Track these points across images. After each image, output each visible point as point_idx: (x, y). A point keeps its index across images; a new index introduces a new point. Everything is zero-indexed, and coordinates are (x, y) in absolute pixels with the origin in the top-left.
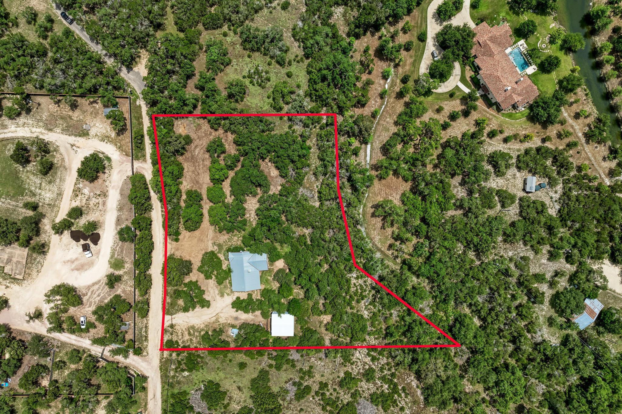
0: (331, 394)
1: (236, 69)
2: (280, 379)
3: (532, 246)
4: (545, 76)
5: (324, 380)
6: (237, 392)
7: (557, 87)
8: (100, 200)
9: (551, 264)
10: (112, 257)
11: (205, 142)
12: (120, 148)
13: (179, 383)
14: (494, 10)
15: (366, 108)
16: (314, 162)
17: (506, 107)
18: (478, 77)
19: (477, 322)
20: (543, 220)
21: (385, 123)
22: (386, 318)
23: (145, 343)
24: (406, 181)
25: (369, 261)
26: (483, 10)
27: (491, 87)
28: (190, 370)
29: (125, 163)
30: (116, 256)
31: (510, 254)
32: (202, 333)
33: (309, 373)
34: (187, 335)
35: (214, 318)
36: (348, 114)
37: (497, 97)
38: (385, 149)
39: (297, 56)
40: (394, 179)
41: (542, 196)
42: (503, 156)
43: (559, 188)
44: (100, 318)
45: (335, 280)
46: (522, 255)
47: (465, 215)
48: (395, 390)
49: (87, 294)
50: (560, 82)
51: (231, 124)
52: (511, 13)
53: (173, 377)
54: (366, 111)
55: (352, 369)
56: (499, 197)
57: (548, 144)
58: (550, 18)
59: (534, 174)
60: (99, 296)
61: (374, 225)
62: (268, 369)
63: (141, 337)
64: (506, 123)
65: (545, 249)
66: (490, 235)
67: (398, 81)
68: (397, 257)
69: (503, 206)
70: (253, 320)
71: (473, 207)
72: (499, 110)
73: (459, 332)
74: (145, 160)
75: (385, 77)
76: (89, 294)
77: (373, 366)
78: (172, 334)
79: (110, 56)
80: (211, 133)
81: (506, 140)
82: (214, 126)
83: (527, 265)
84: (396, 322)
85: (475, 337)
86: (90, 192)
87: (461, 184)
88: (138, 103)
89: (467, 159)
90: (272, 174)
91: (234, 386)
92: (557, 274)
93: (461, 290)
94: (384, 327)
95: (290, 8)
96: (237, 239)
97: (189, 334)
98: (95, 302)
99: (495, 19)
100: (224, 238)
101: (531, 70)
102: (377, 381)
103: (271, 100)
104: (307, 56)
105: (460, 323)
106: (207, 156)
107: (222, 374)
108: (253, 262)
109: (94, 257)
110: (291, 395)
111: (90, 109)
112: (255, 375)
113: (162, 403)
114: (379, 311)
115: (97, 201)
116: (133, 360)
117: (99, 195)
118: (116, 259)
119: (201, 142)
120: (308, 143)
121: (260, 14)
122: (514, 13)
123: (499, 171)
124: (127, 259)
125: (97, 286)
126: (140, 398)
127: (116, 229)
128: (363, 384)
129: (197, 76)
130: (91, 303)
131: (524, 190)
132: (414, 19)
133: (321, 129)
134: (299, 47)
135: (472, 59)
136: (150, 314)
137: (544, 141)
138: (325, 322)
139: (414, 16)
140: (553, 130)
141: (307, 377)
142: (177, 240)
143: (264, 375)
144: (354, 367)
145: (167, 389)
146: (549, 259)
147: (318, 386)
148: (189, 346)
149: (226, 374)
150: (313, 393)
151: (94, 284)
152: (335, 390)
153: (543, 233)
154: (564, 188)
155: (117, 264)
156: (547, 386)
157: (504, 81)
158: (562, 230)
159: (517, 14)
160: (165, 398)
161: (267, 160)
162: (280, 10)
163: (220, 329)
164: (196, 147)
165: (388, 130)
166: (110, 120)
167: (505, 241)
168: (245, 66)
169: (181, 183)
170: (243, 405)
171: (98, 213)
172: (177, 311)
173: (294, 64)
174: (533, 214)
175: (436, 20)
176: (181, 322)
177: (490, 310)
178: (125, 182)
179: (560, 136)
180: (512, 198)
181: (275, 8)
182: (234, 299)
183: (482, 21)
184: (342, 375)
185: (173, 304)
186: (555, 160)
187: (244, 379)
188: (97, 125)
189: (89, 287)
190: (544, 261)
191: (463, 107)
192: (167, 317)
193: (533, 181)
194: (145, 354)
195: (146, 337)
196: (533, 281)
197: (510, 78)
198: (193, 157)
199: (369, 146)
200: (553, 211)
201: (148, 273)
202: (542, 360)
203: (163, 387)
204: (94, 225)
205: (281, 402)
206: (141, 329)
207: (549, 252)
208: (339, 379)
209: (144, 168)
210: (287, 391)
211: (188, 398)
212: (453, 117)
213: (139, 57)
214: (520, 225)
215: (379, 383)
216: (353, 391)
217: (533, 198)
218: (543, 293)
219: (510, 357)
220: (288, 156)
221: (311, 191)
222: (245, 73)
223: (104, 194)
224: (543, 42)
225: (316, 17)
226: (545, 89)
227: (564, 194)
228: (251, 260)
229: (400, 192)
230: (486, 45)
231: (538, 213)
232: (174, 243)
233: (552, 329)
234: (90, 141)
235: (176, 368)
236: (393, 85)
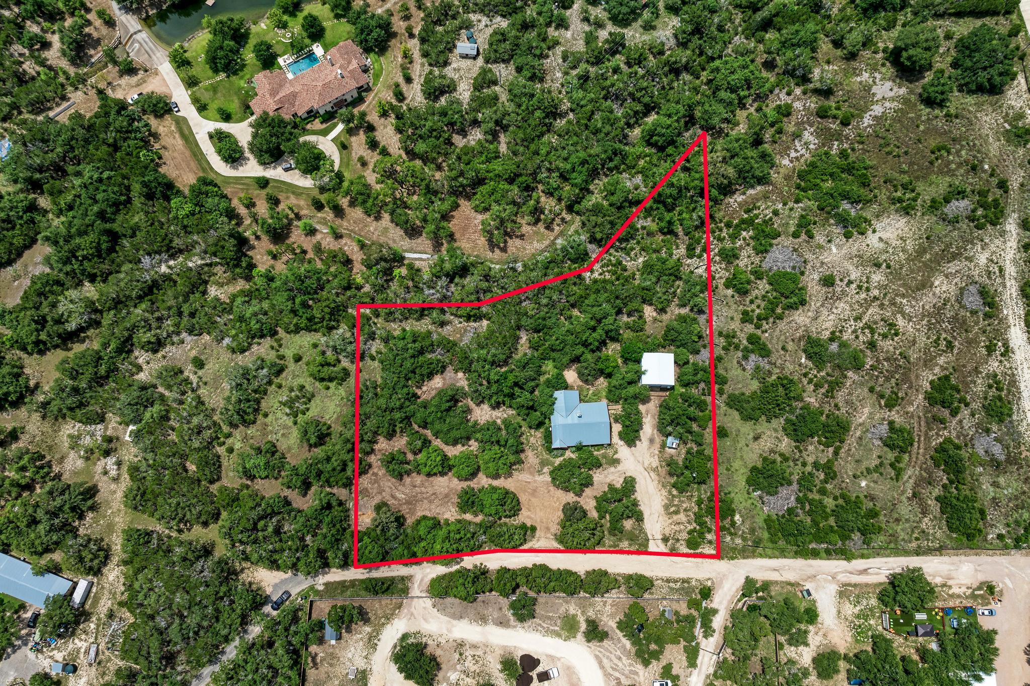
0: (758, 307)
1: (283, 435)
2: (740, 379)
3: (549, 49)
4: (328, 35)
5: (738, 317)
6: (762, 442)
7: (343, 20)
8: (469, 653)
9: (572, 27)
10: (559, 635)
11: (388, 483)
12: (389, 618)
13: (752, 531)
14: (236, 93)
15: (354, 258)
16: (424, 325)
17: (364, 79)
18: (322, 112)
19: (652, 118)
20: (514, 33)
21: (376, 233)
22: (648, 234)
23: (694, 583)
24: (458, 206)
25: (568, 253)
26: (234, 106)
27: (337, 94)
28: (732, 512)
29: (413, 610)
30: (557, 628)
31: (559, 75)
32: (675, 492)
33: (730, 336)
34: (678, 516)
35: (652, 474)
36: (359, 280)
37: (350, 87)
38: (413, 232)
39: (272, 348)
40: (454, 221)
41: (483, 38)
42: (428, 81)
43: (473, 17)
44: (656, 655)
45: (593, 296)
46: (560, 61)
47: (505, 128)
48: (748, 223)
49: (617, 679)
50: (337, 17)
51: (362, 440)
52: (241, 74)
53: (744, 539)
54: (357, 256)
55: (721, 278)
56: (482, 87)
57: (416, 31)
58: (254, 29)
59: (455, 46)
60: (620, 659)
61: (518, 249)
62: (725, 396)
63: (683, 589)
64: (386, 80)
65: (552, 32)
66: (532, 96)
67: (319, 215)
68: (563, 219)
69: (495, 83)
70: (653, 417)
71: (495, 117)
72: (368, 89)
73: (663, 135)
74: (410, 578)
75: (312, 232)
76: (617, 674)
77: (716, 251)
78: (678, 540)
79: (245, 632)
80: (374, 474)
81: (409, 80)
82: (364, 469)
83: (573, 53)
84: (653, 221)
85: (670, 116)
86: (456, 670)
87: (465, 136)
88: (321, 588)
89: (429, 124)
90: (440, 385)
91: (755, 446)
92: (586, 20)
93: (607, 134)
94: (661, 237)
95: (203, 357)
96: (535, 438)
97: (677, 512)
98: (630, 665)
99: (247, 92)
100: (530, 458)
101: (318, 50)
102: (737, 245)
103: (332, 385)
104: (273, 333)
105: (652, 136)
106: (407, 480)
107: (737, 464)
108: (567, 410)
109: (559, 665)
110: (764, 364)
111: (324, 668)
112: (736, 414)
113: (785, 557)
114: (638, 243)
115: (470, 658)
116: (720, 603)
117: (461, 654)
118: (562, 629)
119: (387, 489)
120: (397, 333)
121: (206, 400)
122: (242, 70)
123: (448, 87)
124: (562, 610)
125: (605, 661)
126: (781, 594)
127: (515, 627)
128: (741, 264)
129: (287, 492)
130: (631, 672)
131: (475, 58)
132: (237, 193)
133: (378, 316)
134: (259, 344)
135: (298, 120)
136: (648, 574)
137: (411, 36)
138: (655, 314)
139: (232, 193)
140: (399, 25)
141: (736, 341)
142: (533, 529)
143: (735, 402)
144: (717, 276)
145: (764, 548)
146: (567, 28)
147: (747, 324)
148: (695, 514)
149: (735, 458)
150: (759, 332)
151: (602, 667)
152: (752, 302)
153: (532, 35)
154: (474, 12)
155: (569, 627)
156: (736, 34)
157: (330, 78)
158: (529, 12)
159: (244, 66)
160: (777, 553)
161: (419, 392)
162: (203, 371)
163: (668, 465)
164: (393, 497)
165: (386, 229)
166: (344, 634)
167: (542, 80)
168: (281, 421)
169: (447, 520)
170: (781, 433)
171: (489, 658)
172: (642, 530)
173: (282, 351)
174: (507, 45)
175: (242, 165)
176: (659, 525)
177: (634, 100)
178: (443, 610)
179: (407, 18)
180: (484, 72)
181: (200, 378)
182: (622, 443)
183: (248, 107)
184: (730, 292)
185: (632, 538)
186: (438, 22)
187: (743, 430)
188: (350, 655)
189: (607, 675)
190: (569, 34)
191: (361, 132)
192: (652, 548)
193: (464, 46)
194: (709, 583)
195: (684, 581)
196: (594, 45)
197: (328, 72)
198: (408, 502)
199: (407, 255)
200: (503, 23)
201: (583, 577)
202: (700, 39)
203: (761, 556)
204: (508, 664)
205: (774, 377)
206: (671, 589)
207: (557, 28)
208: (736, 295)
209: (422, 580)
210: (757, 368)
211: (775, 517)
212: (373, 145)
213: (250, 584)
214: (520, 60)
215: (739, 243)
216: (752, 278)
217: (487, 47)
218: (610, 34)
219: (698, 78)
220: (413, 356)
221: (465, 331)
222: (289, 422)
223: (460, 645)
224: (284, 36)
225: (219, 319)
226: (345, 34)
227: (482, 11)
228: (564, 414)
229: (473, 214)
230: (280, 101)
231: (505, 40)
232: (538, 534)
233: (659, 26)
234: (374, 668)
235: (731, 534)
236: (324, 222)
